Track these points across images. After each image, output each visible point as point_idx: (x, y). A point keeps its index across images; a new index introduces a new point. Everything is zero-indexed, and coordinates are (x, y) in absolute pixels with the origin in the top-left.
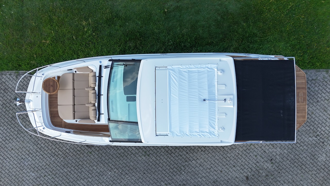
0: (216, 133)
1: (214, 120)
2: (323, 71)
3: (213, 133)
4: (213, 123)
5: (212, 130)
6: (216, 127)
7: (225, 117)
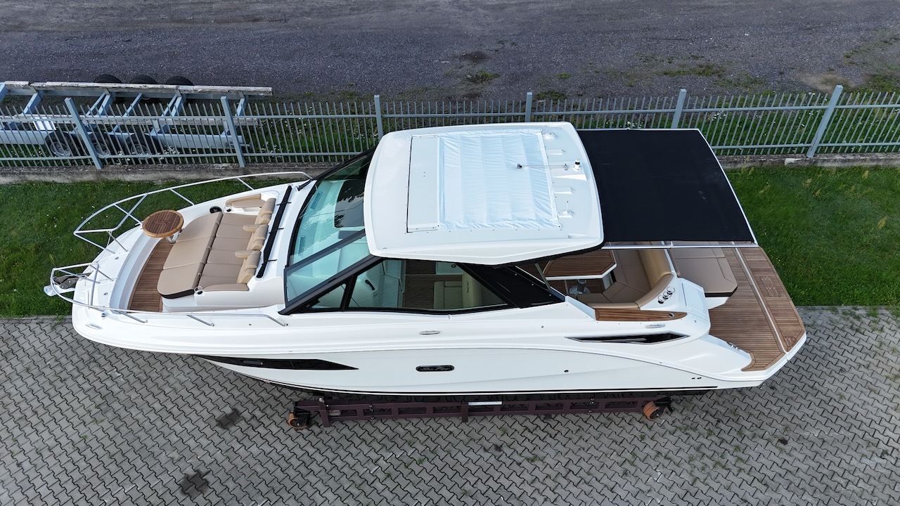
0: (554, 220)
1: (547, 198)
2: (823, 309)
3: (547, 222)
4: (543, 203)
5: (544, 215)
6: (554, 210)
7: (570, 193)
